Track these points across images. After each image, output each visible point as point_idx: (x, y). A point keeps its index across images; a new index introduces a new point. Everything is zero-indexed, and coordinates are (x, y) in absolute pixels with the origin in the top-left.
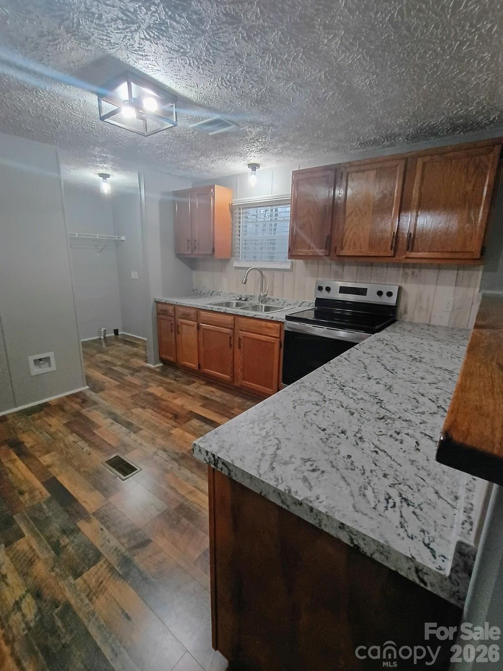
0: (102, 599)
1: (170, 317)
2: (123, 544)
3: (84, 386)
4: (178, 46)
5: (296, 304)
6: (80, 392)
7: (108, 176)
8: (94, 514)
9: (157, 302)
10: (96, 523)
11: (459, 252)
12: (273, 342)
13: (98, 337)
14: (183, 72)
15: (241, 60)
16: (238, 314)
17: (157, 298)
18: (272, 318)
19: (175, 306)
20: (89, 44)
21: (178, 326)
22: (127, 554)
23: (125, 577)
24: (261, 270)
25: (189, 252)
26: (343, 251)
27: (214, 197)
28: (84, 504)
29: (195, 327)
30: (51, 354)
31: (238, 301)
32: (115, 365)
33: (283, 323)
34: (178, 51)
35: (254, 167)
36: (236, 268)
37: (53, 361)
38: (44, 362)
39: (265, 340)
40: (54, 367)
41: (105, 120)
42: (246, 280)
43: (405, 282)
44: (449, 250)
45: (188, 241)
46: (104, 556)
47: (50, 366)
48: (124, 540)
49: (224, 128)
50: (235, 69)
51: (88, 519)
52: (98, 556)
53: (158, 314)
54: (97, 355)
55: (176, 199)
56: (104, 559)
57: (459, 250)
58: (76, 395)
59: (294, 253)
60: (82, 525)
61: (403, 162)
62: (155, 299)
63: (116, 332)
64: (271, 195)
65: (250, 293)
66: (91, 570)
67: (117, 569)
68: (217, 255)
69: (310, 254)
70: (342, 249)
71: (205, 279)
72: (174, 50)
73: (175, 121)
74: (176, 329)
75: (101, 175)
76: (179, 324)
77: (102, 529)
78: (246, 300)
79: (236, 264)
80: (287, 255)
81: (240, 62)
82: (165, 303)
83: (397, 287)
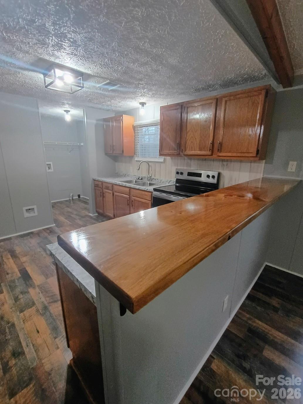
0: (29, 323)
1: (100, 188)
2: (46, 300)
3: (53, 224)
4: (71, 52)
5: (167, 182)
6: (50, 227)
7: (69, 111)
8: (38, 286)
9: (94, 180)
10: (37, 290)
11: (245, 153)
12: (148, 203)
13: (68, 199)
14: (80, 63)
15: (104, 55)
16: (131, 187)
17: (94, 178)
18: (147, 189)
19: (102, 182)
20: (30, 54)
21: (104, 193)
22: (47, 305)
23: (42, 315)
24: (148, 163)
25: (111, 152)
26: (186, 152)
27: (122, 122)
28: (34, 281)
29: (112, 194)
30: (35, 207)
31: (136, 180)
32: (73, 214)
33: (152, 192)
34: (72, 54)
35: (143, 104)
36: (137, 161)
37: (36, 210)
38: (31, 211)
39: (144, 202)
40: (36, 214)
41: (48, 88)
42: (139, 168)
43: (223, 170)
44: (240, 151)
45: (111, 146)
46: (36, 305)
47: (34, 213)
48: (48, 299)
49: (114, 86)
50: (104, 60)
51: (34, 288)
52: (34, 304)
53: (95, 186)
54: (65, 208)
55: (105, 123)
56: (36, 306)
57: (245, 152)
58: (48, 229)
59: (162, 153)
60: (31, 290)
61: (215, 100)
62: (93, 178)
63: (79, 196)
64: (153, 120)
65: (144, 176)
66: (28, 310)
67: (40, 311)
68: (125, 154)
69: (170, 153)
70: (185, 150)
71: (122, 167)
72: (70, 54)
73: (82, 86)
74: (103, 195)
75: (65, 111)
76: (104, 192)
77: (39, 293)
78: (142, 179)
79: (136, 159)
80: (158, 154)
81: (105, 56)
82: (98, 181)
83: (217, 173)
